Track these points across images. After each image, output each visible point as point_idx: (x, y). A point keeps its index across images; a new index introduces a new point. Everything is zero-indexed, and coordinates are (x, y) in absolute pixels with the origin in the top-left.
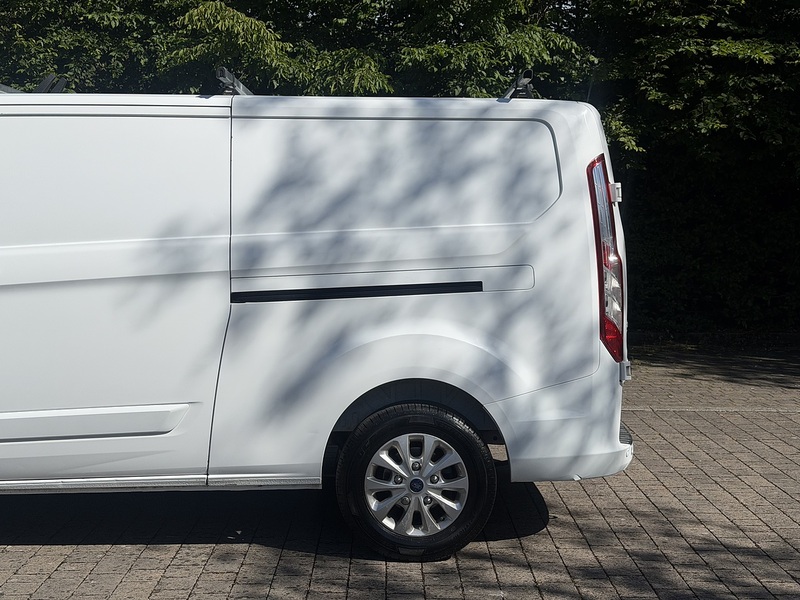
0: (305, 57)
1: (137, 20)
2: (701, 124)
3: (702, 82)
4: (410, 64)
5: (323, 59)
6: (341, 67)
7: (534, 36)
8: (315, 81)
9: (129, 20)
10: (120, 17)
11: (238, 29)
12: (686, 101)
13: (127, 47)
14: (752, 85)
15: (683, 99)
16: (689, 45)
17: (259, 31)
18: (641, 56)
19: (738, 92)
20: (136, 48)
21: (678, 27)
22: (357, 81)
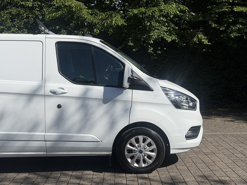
0: (96, 15)
1: (38, 4)
2: (232, 35)
3: (231, 21)
4: (132, 15)
5: (102, 15)
6: (108, 17)
7: (173, 6)
8: (99, 23)
9: (35, 4)
10: (32, 3)
11: (73, 5)
12: (225, 27)
13: (34, 13)
15: (224, 26)
17: (80, 6)
20: (38, 13)
21: (222, 2)
22: (114, 21)
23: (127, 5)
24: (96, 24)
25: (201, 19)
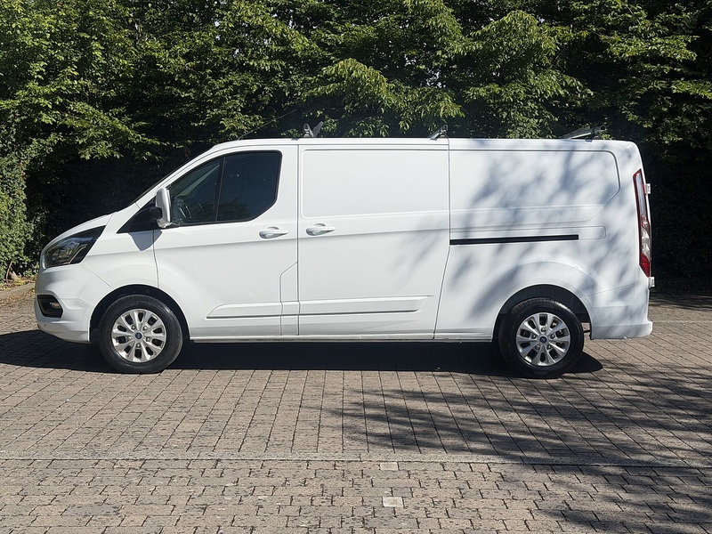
0: (397, 91)
1: (281, 66)
2: (665, 138)
3: (666, 109)
4: (475, 98)
6: (427, 99)
7: (552, 77)
8: (408, 109)
9: (276, 65)
12: (654, 122)
13: (275, 84)
14: (699, 111)
15: (652, 120)
16: (657, 84)
18: (623, 91)
19: (689, 115)
20: (282, 84)
21: (649, 72)
22: (442, 110)
23: (454, 69)
24: (400, 111)
25: (606, 103)
